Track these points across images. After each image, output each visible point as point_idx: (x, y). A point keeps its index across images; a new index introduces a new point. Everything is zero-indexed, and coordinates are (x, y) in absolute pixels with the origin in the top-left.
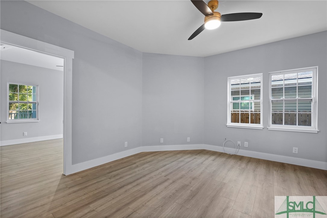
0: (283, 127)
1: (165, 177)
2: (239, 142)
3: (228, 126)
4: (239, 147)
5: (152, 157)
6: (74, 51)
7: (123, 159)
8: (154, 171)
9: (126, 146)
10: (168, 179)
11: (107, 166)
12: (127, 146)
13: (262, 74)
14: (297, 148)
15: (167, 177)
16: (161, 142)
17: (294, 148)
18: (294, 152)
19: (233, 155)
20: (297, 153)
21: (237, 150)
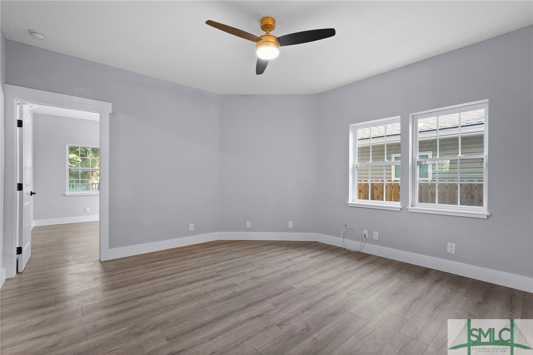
0: (436, 207)
1: (217, 272)
2: (366, 232)
3: (349, 205)
4: (364, 239)
5: (225, 247)
6: (111, 104)
7: (184, 247)
8: (210, 265)
9: (191, 229)
10: (219, 275)
11: (157, 255)
12: (193, 230)
13: (399, 117)
14: (454, 245)
15: (220, 273)
16: (247, 227)
17: (449, 244)
18: (448, 251)
19: (354, 252)
20: (454, 253)
21: (363, 243)
